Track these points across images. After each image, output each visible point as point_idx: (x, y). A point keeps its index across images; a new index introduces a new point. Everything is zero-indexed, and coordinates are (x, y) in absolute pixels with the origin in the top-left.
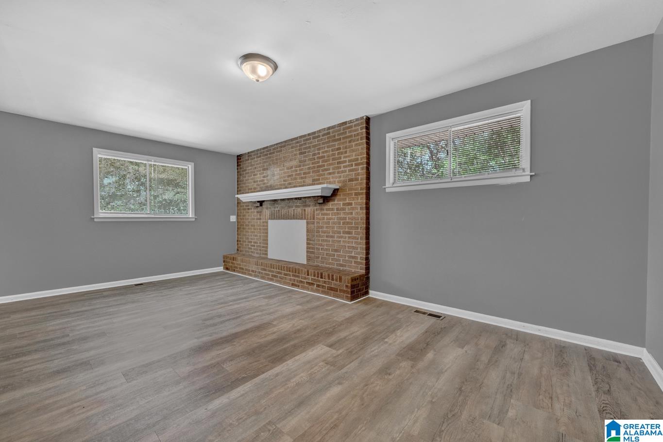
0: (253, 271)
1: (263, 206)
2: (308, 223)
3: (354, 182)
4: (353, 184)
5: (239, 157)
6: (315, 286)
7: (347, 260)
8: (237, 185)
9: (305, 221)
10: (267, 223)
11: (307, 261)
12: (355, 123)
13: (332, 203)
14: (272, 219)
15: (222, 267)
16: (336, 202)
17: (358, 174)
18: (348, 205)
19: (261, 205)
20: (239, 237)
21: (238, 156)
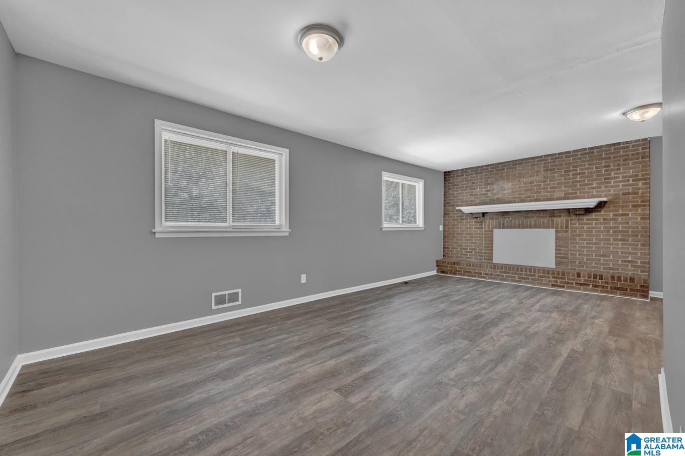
0: (486, 274)
1: (485, 217)
2: (556, 232)
3: (631, 196)
4: (629, 197)
5: (447, 174)
6: (591, 286)
7: (620, 264)
8: (444, 198)
9: (554, 230)
10: (492, 231)
11: (556, 265)
12: (633, 144)
13: (596, 214)
14: (500, 228)
15: (436, 271)
16: (602, 213)
17: (638, 189)
18: (622, 216)
19: (483, 216)
20: (447, 244)
21: (445, 172)
